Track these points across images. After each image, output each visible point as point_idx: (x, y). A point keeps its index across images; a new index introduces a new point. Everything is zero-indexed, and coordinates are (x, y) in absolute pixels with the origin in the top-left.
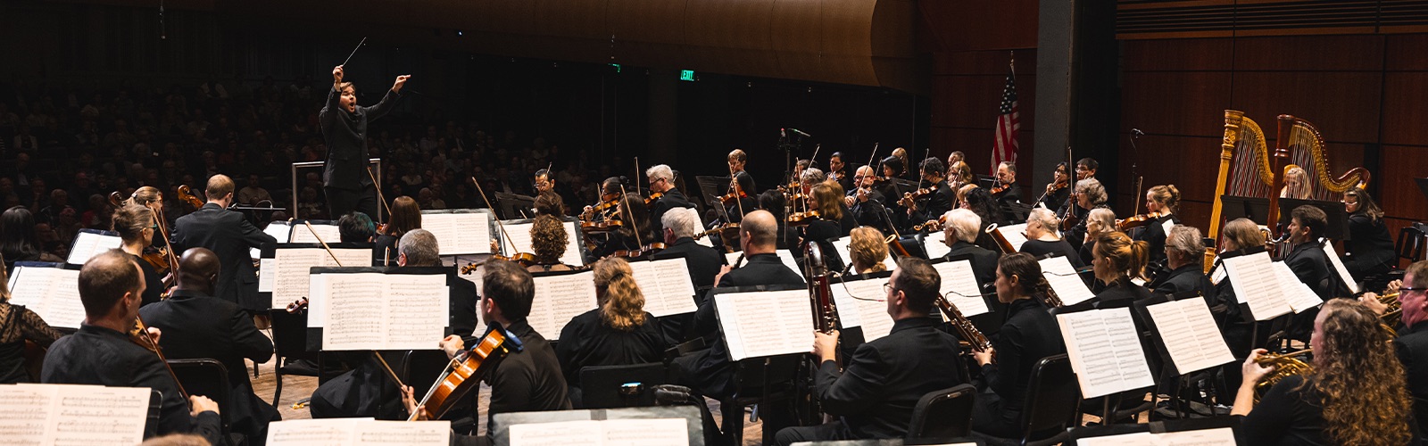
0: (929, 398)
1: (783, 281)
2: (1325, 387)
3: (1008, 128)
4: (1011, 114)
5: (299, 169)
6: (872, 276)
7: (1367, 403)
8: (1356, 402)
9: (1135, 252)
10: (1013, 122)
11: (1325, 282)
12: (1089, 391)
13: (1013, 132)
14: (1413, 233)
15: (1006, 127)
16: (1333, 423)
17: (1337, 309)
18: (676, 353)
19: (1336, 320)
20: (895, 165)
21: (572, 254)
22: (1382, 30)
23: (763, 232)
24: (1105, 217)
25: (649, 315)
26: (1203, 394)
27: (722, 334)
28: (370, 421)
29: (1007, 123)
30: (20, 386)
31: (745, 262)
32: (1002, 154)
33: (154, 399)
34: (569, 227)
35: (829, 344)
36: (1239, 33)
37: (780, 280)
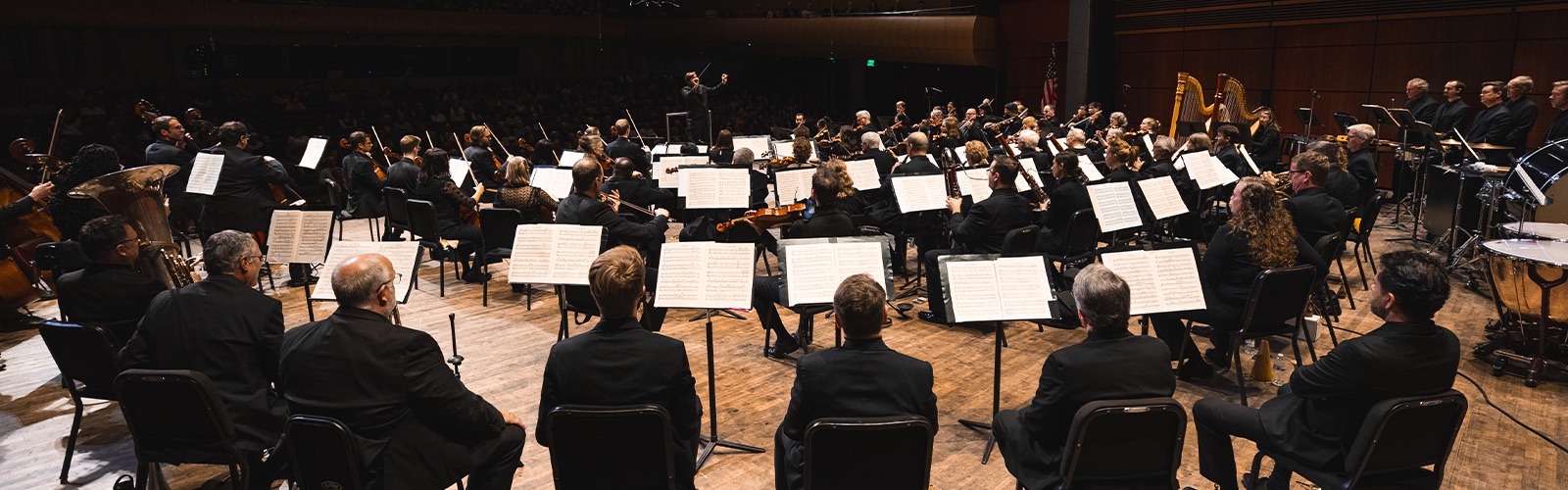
0: (1013, 232)
1: (929, 170)
2: (1247, 228)
3: (1051, 87)
4: (1052, 78)
5: (670, 117)
6: (978, 167)
7: (1273, 237)
8: (1266, 237)
9: (1131, 153)
10: (1054, 83)
11: (1239, 168)
12: (1105, 228)
13: (1054, 89)
14: (1291, 140)
15: (1050, 85)
16: (1254, 249)
17: (1250, 184)
18: (871, 210)
19: (1249, 190)
20: (985, 107)
21: (814, 157)
22: (1274, 24)
23: (920, 145)
24: (1117, 134)
25: (856, 190)
26: (1167, 232)
27: (895, 199)
28: (713, 243)
29: (1051, 84)
30: (539, 225)
31: (909, 160)
32: (1048, 101)
33: (604, 232)
34: (812, 143)
35: (956, 205)
36: (1187, 29)
37: (927, 170)
